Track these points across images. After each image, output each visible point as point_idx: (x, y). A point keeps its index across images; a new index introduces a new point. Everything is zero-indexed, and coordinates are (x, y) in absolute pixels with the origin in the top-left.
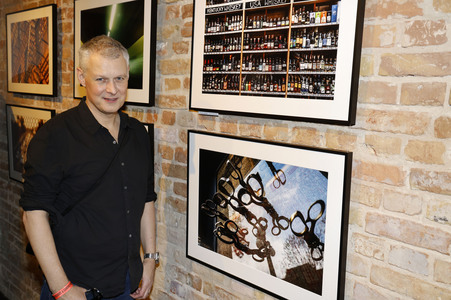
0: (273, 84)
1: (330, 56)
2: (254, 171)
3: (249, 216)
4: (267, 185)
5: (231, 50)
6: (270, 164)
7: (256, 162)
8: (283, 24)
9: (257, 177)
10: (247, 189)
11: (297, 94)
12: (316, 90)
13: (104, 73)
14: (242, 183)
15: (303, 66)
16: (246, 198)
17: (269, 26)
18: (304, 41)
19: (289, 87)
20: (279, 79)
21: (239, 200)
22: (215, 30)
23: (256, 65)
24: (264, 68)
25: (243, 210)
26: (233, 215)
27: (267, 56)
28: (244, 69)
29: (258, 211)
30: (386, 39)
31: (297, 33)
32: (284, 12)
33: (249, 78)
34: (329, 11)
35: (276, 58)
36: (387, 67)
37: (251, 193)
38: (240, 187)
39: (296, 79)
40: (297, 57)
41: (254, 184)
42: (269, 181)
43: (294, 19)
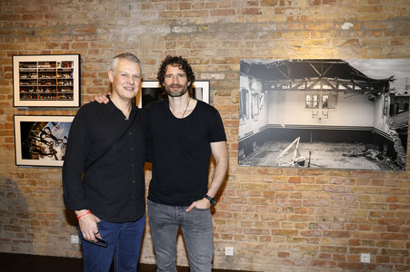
0: (52, 96)
1: (72, 88)
2: (46, 126)
3: (45, 142)
4: (52, 130)
5: (33, 85)
6: (53, 123)
7: (47, 123)
8: (54, 77)
9: (48, 128)
10: (44, 133)
11: (61, 99)
14: (42, 131)
15: (62, 90)
16: (44, 136)
17: (48, 77)
18: (62, 83)
19: (58, 97)
20: (54, 95)
21: (41, 137)
22: (25, 77)
23: (44, 90)
24: (48, 91)
25: (43, 141)
26: (38, 143)
27: (48, 87)
28: (39, 91)
29: (49, 140)
31: (59, 80)
32: (54, 73)
33: (41, 95)
34: (70, 75)
35: (51, 88)
36: (89, 91)
37: (46, 134)
38: (41, 133)
39: (59, 94)
40: (60, 88)
41: (47, 131)
42: (53, 129)
43: (58, 76)
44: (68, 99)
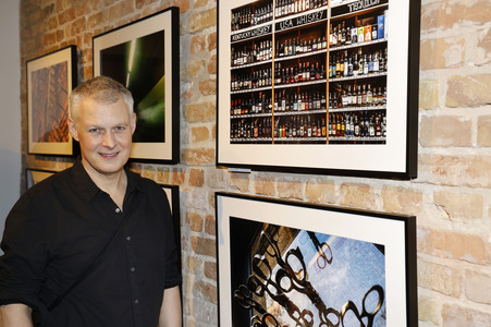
0: (313, 127)
2: (293, 246)
3: (291, 308)
4: (310, 265)
5: (261, 86)
6: (312, 235)
7: (295, 232)
8: (320, 48)
9: (297, 253)
10: (286, 271)
11: (340, 139)
12: (364, 131)
13: (100, 122)
14: (280, 262)
15: (346, 100)
16: (285, 283)
17: (303, 51)
18: (345, 67)
19: (330, 130)
20: (318, 120)
21: (277, 285)
22: (242, 61)
23: (290, 104)
24: (300, 107)
25: (282, 299)
26: (272, 306)
27: (303, 90)
28: (277, 109)
29: (300, 300)
30: (452, 57)
31: (337, 56)
32: (318, 31)
33: (283, 121)
34: (374, 23)
35: (313, 93)
37: (292, 275)
38: (277, 267)
39: (338, 118)
40: (339, 89)
41: (294, 262)
42: (313, 259)
43: (332, 39)
44: (363, 138)
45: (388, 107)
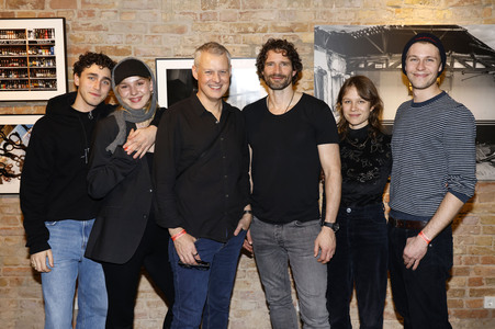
0: (22, 84)
1: (53, 70)
2: (14, 131)
3: (13, 157)
4: (23, 137)
6: (24, 126)
7: (14, 126)
8: (23, 54)
9: (16, 134)
10: (10, 142)
11: (36, 89)
12: (47, 86)
14: (5, 139)
15: (38, 75)
16: (9, 147)
17: (15, 55)
18: (37, 63)
19: (31, 86)
20: (24, 82)
21: (4, 149)
23: (7, 75)
24: (13, 76)
25: (8, 154)
27: (14, 70)
29: (18, 152)
31: (32, 59)
32: (23, 48)
33: (3, 82)
34: (49, 50)
35: (18, 71)
37: (13, 143)
38: (4, 142)
39: (33, 81)
40: (34, 71)
41: (14, 138)
42: (24, 135)
43: (29, 52)
44: (47, 88)
45: (58, 78)
